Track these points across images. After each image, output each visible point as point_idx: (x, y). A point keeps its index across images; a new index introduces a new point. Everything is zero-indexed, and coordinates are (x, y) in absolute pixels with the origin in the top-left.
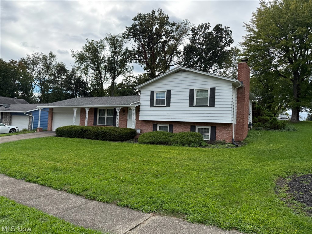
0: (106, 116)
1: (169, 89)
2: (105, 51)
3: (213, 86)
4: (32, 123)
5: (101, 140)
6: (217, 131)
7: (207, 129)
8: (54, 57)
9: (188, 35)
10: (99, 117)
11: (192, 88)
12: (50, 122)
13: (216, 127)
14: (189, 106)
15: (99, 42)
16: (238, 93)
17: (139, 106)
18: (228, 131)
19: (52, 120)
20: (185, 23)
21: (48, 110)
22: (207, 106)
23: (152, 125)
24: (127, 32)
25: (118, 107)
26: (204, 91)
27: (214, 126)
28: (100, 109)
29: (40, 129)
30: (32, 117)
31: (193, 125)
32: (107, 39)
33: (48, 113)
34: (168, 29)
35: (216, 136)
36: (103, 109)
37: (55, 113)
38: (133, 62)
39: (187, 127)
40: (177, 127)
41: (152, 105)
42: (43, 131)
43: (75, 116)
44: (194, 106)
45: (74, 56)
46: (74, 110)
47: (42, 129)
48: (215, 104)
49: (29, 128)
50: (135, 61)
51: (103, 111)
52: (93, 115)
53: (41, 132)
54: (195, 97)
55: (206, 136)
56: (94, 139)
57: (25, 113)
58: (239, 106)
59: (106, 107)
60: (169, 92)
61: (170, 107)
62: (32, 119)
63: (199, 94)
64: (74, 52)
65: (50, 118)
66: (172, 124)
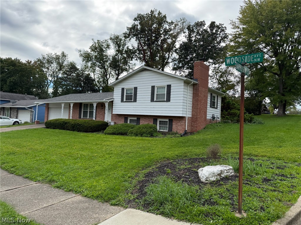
0: (89, 110)
1: (135, 86)
2: (110, 50)
3: (169, 83)
4: (33, 116)
5: (77, 131)
6: (173, 123)
7: (166, 121)
8: (65, 56)
9: (184, 33)
10: (84, 111)
11: (153, 85)
12: (46, 116)
13: (172, 120)
14: (151, 101)
15: (103, 42)
16: (193, 89)
17: (113, 101)
18: (182, 124)
19: (48, 114)
20: (182, 21)
21: (45, 105)
22: (165, 101)
23: (124, 118)
24: (128, 31)
25: (95, 102)
26: (162, 88)
27: (171, 119)
28: (84, 104)
29: (37, 122)
30: (33, 111)
31: (155, 118)
32: (111, 39)
33: (45, 107)
34: (166, 27)
35: (173, 127)
36: (87, 104)
37: (51, 108)
38: (133, 60)
39: (150, 120)
40: (143, 120)
41: (122, 101)
42: (40, 123)
43: (62, 110)
44: (155, 101)
45: (81, 55)
46: (62, 105)
47: (39, 122)
48: (171, 99)
49: (30, 121)
50: (136, 59)
51: (86, 105)
52: (79, 110)
53: (38, 124)
54: (156, 93)
55: (166, 128)
56: (72, 130)
57: (27, 108)
58: (194, 101)
59: (89, 102)
60: (136, 89)
61: (136, 102)
62: (33, 113)
63: (159, 90)
64: (82, 52)
65: (47, 112)
66: (139, 117)
